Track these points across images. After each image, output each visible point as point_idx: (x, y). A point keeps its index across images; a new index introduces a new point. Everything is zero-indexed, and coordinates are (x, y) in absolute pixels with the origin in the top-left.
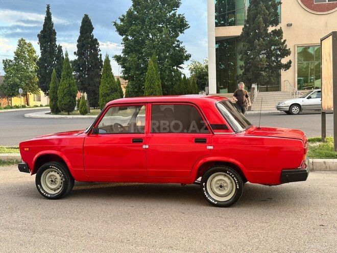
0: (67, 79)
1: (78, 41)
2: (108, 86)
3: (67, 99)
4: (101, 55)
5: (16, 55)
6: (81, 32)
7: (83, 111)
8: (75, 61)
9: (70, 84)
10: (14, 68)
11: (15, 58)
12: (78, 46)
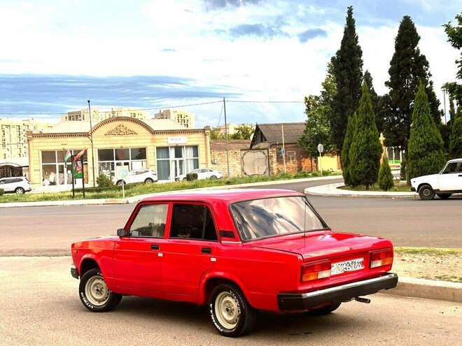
0: (364, 130)
1: (391, 63)
2: (421, 140)
3: (363, 164)
4: (431, 83)
5: (325, 87)
6: (397, 48)
7: (384, 184)
8: (386, 97)
9: (368, 138)
10: (320, 110)
11: (323, 92)
12: (390, 72)
